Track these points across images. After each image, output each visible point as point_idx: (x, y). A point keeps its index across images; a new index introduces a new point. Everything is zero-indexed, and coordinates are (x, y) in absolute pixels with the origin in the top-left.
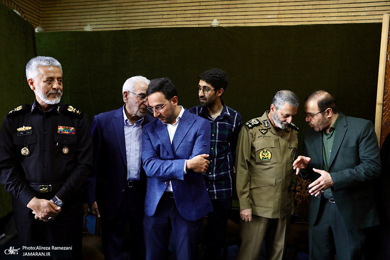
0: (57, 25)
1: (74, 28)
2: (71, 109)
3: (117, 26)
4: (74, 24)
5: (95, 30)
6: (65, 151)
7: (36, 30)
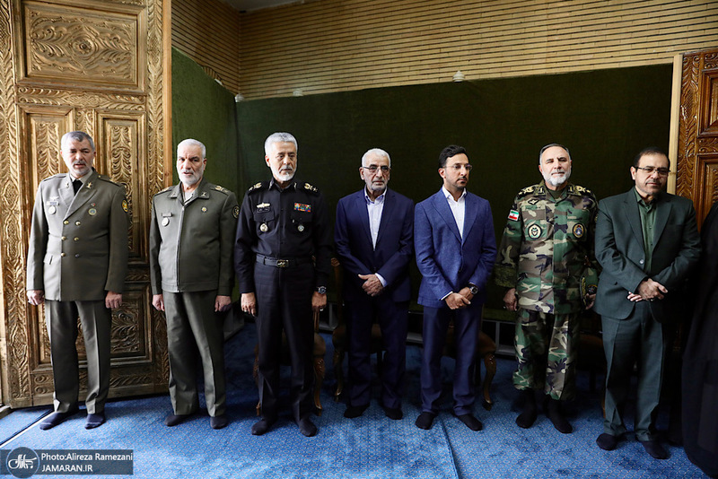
0: (258, 90)
1: (280, 92)
2: (308, 187)
3: (333, 86)
4: (280, 87)
5: (306, 93)
6: (301, 228)
7: (237, 98)
